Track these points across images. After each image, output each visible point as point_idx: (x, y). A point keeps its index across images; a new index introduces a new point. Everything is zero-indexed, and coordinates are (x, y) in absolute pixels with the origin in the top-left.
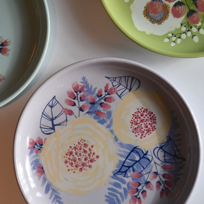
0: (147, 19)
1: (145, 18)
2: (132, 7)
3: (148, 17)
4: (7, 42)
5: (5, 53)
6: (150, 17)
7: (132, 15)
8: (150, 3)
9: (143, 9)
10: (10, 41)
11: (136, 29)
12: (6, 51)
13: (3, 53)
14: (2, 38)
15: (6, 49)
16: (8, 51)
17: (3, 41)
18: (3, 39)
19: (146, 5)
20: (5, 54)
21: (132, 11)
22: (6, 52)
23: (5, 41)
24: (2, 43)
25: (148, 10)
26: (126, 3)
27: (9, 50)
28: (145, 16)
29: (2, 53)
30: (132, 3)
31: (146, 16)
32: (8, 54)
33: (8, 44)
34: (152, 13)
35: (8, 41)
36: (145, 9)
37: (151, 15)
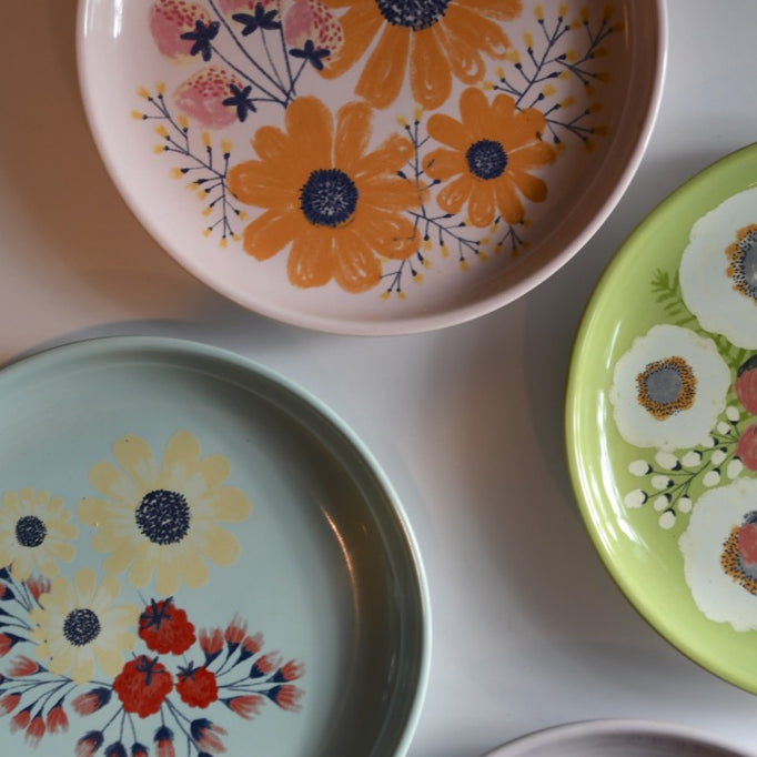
0: (734, 581)
1: (729, 578)
2: (684, 542)
3: (738, 574)
4: (295, 668)
5: (290, 702)
6: (743, 573)
7: (686, 570)
8: (740, 529)
9: (721, 550)
10: (302, 665)
11: (702, 615)
12: (291, 696)
13: (282, 703)
14: (278, 657)
15: (291, 688)
16: (299, 696)
17: (282, 665)
18: (281, 660)
19: (728, 536)
20: (290, 707)
21: (686, 558)
22: (292, 699)
23: (289, 665)
24: (280, 670)
25: (736, 552)
26: (664, 530)
27: (303, 692)
28: (726, 573)
29: (278, 704)
30: (685, 530)
31: (732, 569)
32: (299, 707)
33: (297, 673)
34: (749, 560)
35: (295, 664)
36: (727, 548)
37: (748, 566)
